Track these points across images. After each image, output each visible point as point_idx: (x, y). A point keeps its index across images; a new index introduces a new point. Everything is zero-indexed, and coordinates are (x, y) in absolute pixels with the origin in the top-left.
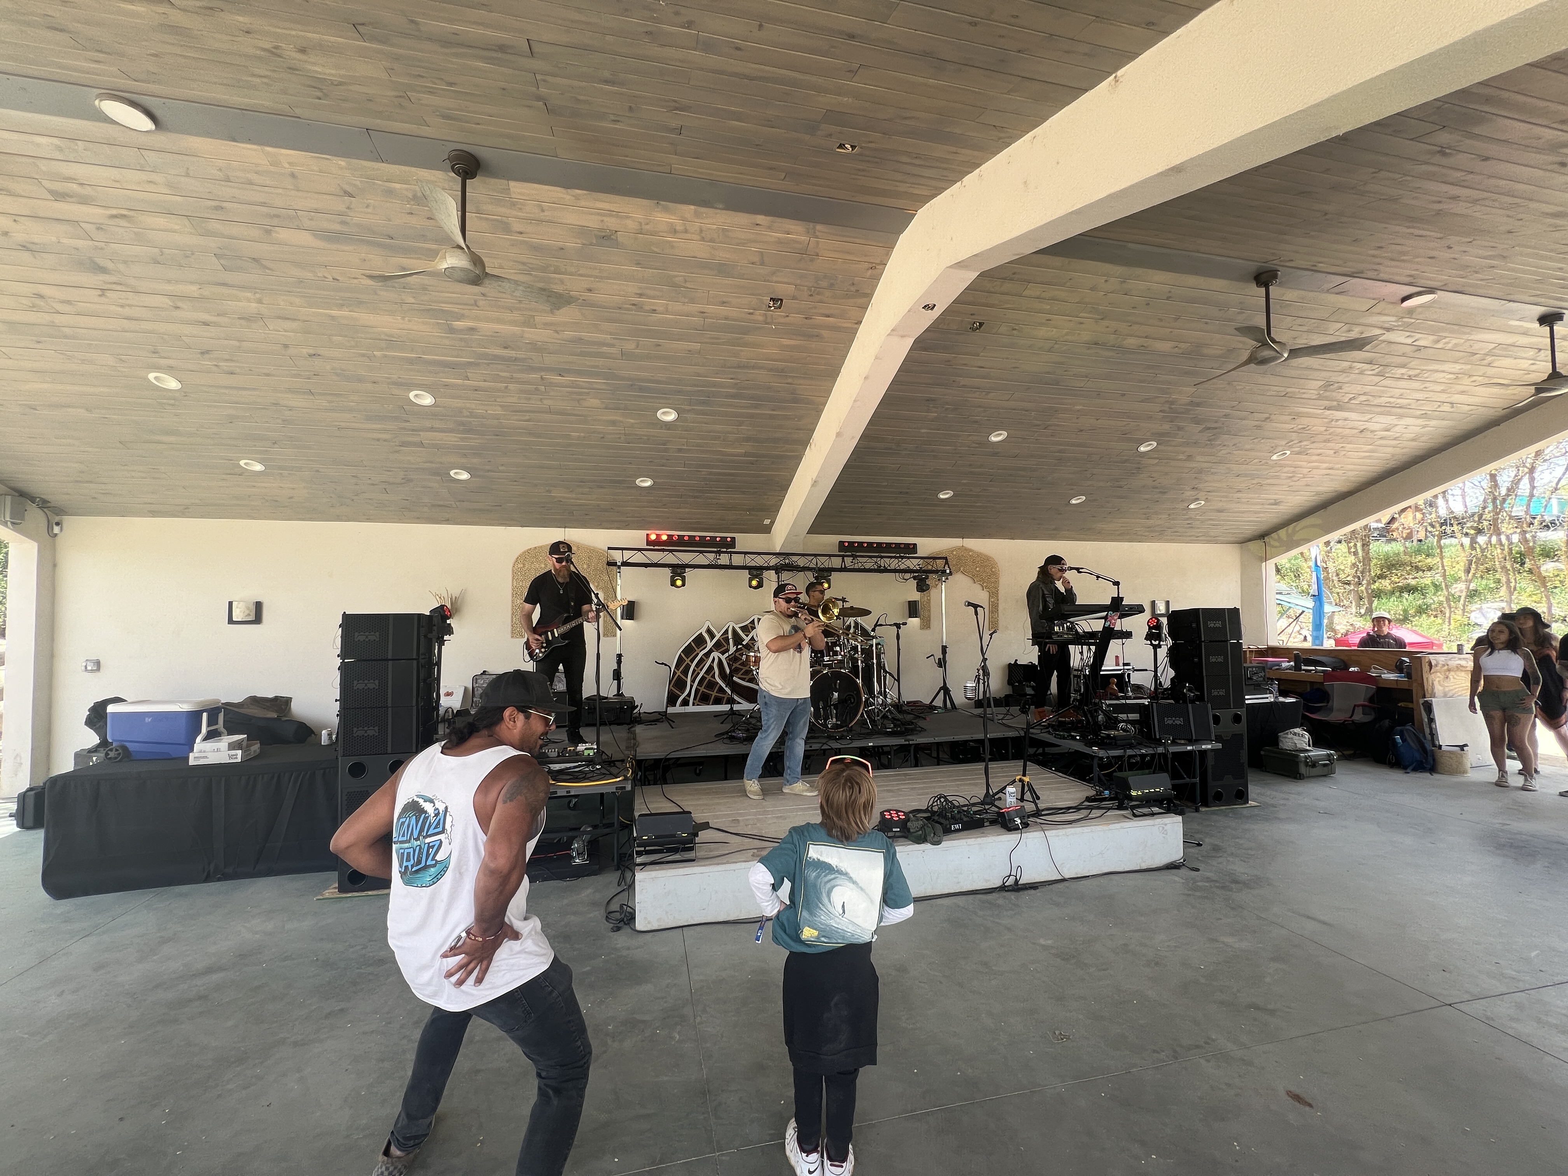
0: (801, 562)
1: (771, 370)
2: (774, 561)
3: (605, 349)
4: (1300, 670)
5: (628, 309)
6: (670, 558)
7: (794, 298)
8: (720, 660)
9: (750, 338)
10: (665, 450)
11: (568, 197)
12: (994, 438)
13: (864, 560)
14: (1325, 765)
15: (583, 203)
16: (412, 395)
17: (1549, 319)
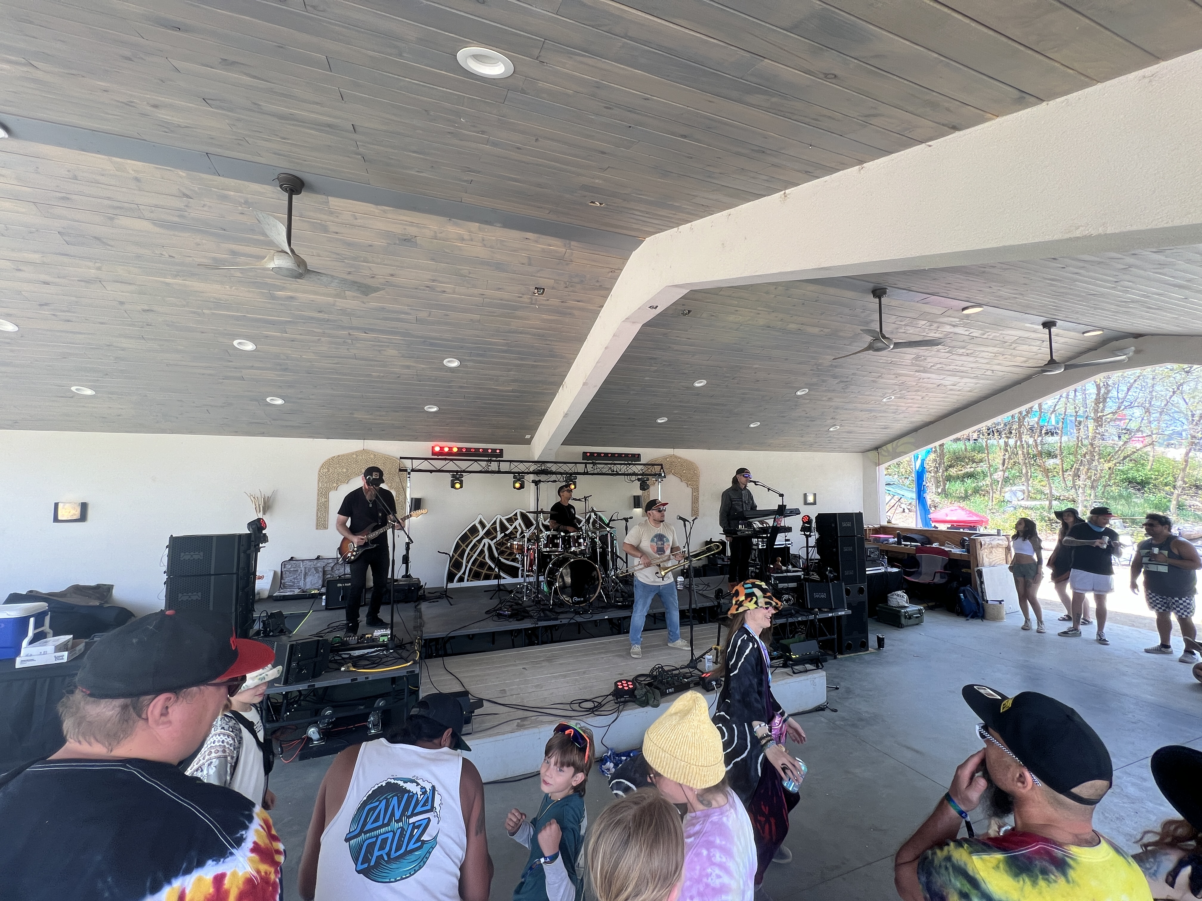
0: (554, 468)
1: (534, 335)
2: (533, 468)
3: (403, 316)
4: (901, 544)
5: (424, 290)
6: (451, 466)
7: (553, 288)
8: (490, 546)
9: (519, 313)
10: (450, 387)
11: (377, 211)
12: (697, 385)
13: (602, 466)
14: (917, 617)
15: (389, 216)
16: (235, 343)
17: (1048, 325)
